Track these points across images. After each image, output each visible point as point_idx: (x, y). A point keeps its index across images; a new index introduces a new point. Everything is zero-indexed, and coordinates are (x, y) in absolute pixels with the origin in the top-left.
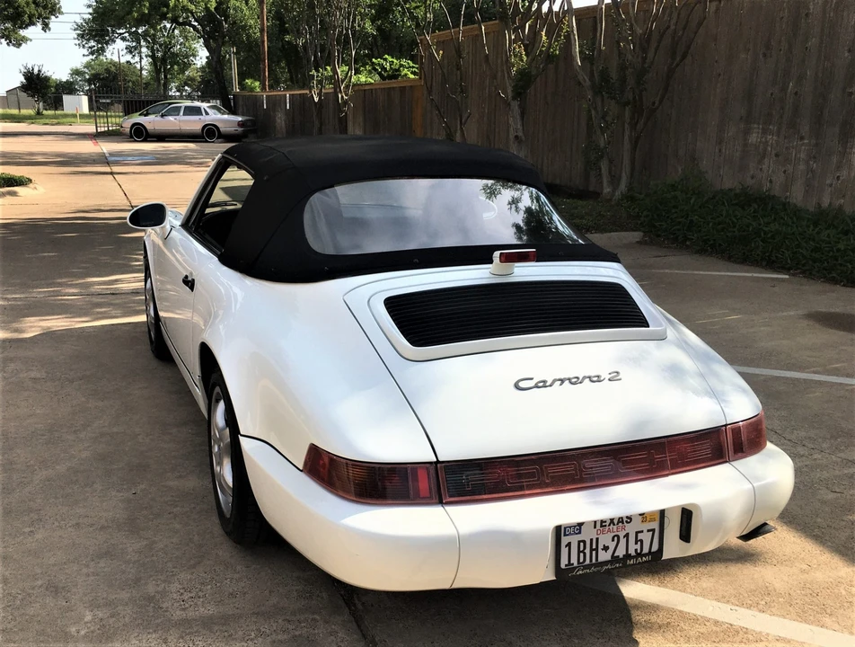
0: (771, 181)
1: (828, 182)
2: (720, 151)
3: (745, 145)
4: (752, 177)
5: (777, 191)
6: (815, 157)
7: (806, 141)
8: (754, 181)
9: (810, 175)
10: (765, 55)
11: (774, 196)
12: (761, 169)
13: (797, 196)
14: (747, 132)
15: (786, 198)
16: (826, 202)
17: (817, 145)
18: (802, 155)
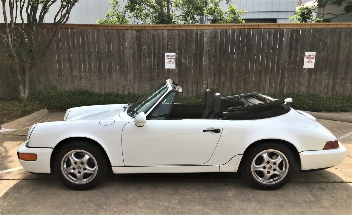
0: (86, 87)
1: (107, 85)
2: (61, 78)
3: (72, 76)
4: (78, 86)
5: (89, 89)
6: (100, 78)
7: (96, 74)
8: (78, 87)
9: (100, 84)
10: (73, 48)
11: (88, 91)
12: (81, 83)
13: (97, 90)
14: (71, 72)
15: (93, 91)
16: (107, 91)
17: (100, 75)
18: (96, 78)
